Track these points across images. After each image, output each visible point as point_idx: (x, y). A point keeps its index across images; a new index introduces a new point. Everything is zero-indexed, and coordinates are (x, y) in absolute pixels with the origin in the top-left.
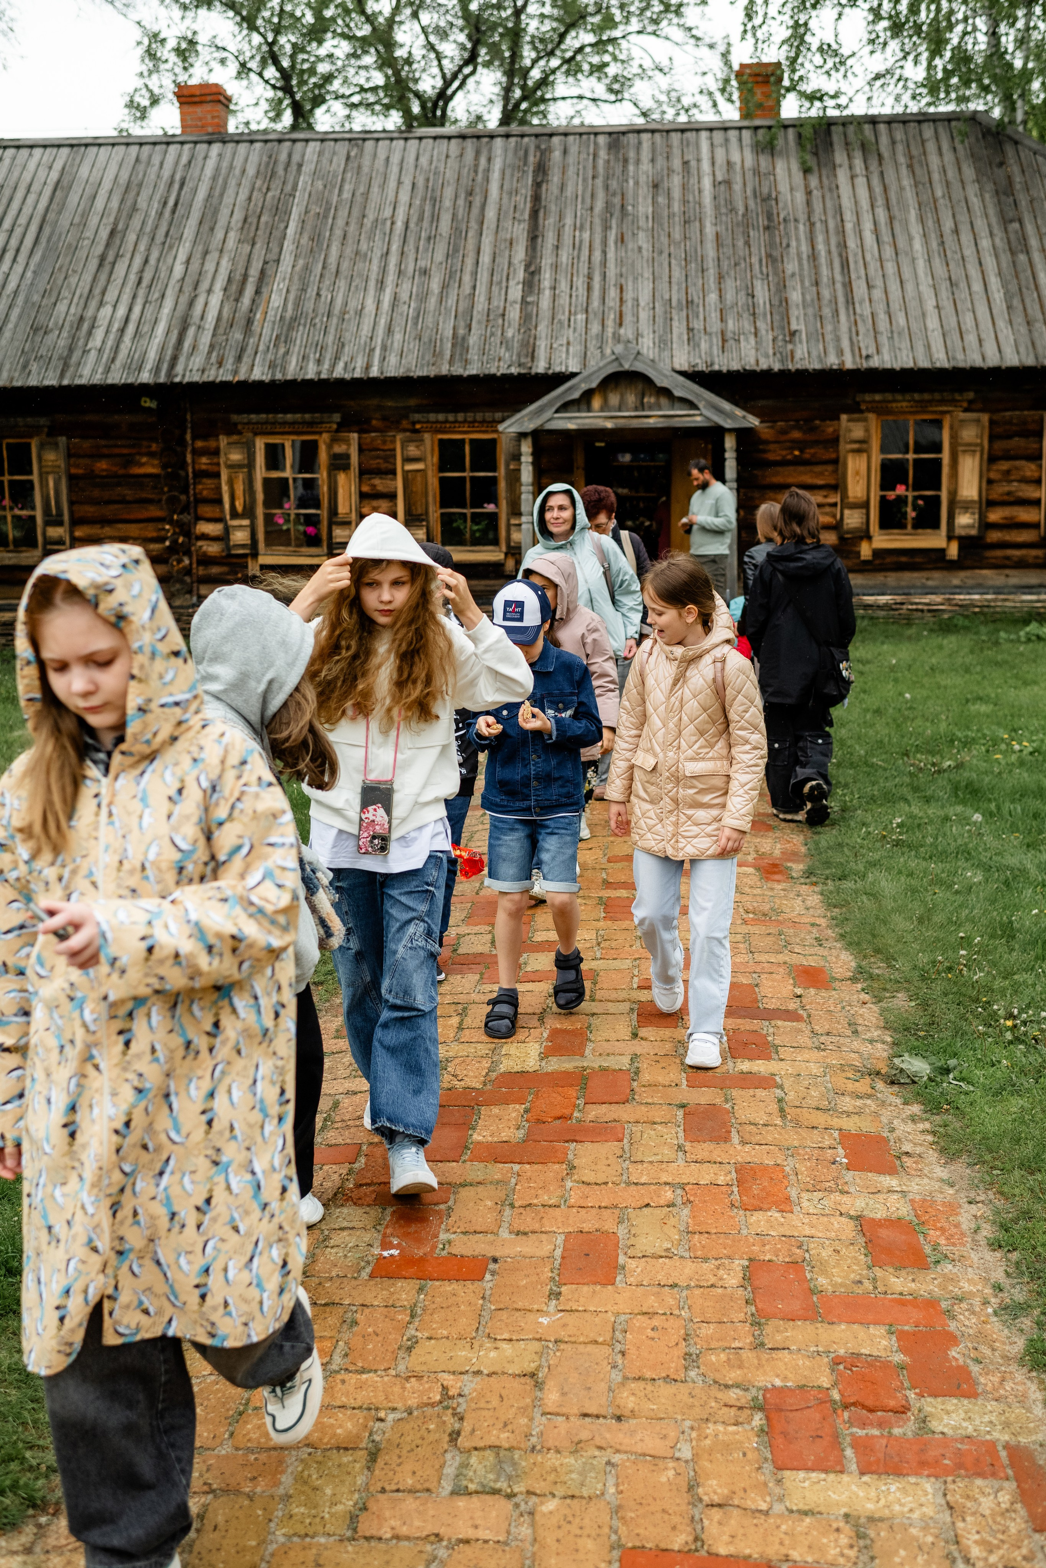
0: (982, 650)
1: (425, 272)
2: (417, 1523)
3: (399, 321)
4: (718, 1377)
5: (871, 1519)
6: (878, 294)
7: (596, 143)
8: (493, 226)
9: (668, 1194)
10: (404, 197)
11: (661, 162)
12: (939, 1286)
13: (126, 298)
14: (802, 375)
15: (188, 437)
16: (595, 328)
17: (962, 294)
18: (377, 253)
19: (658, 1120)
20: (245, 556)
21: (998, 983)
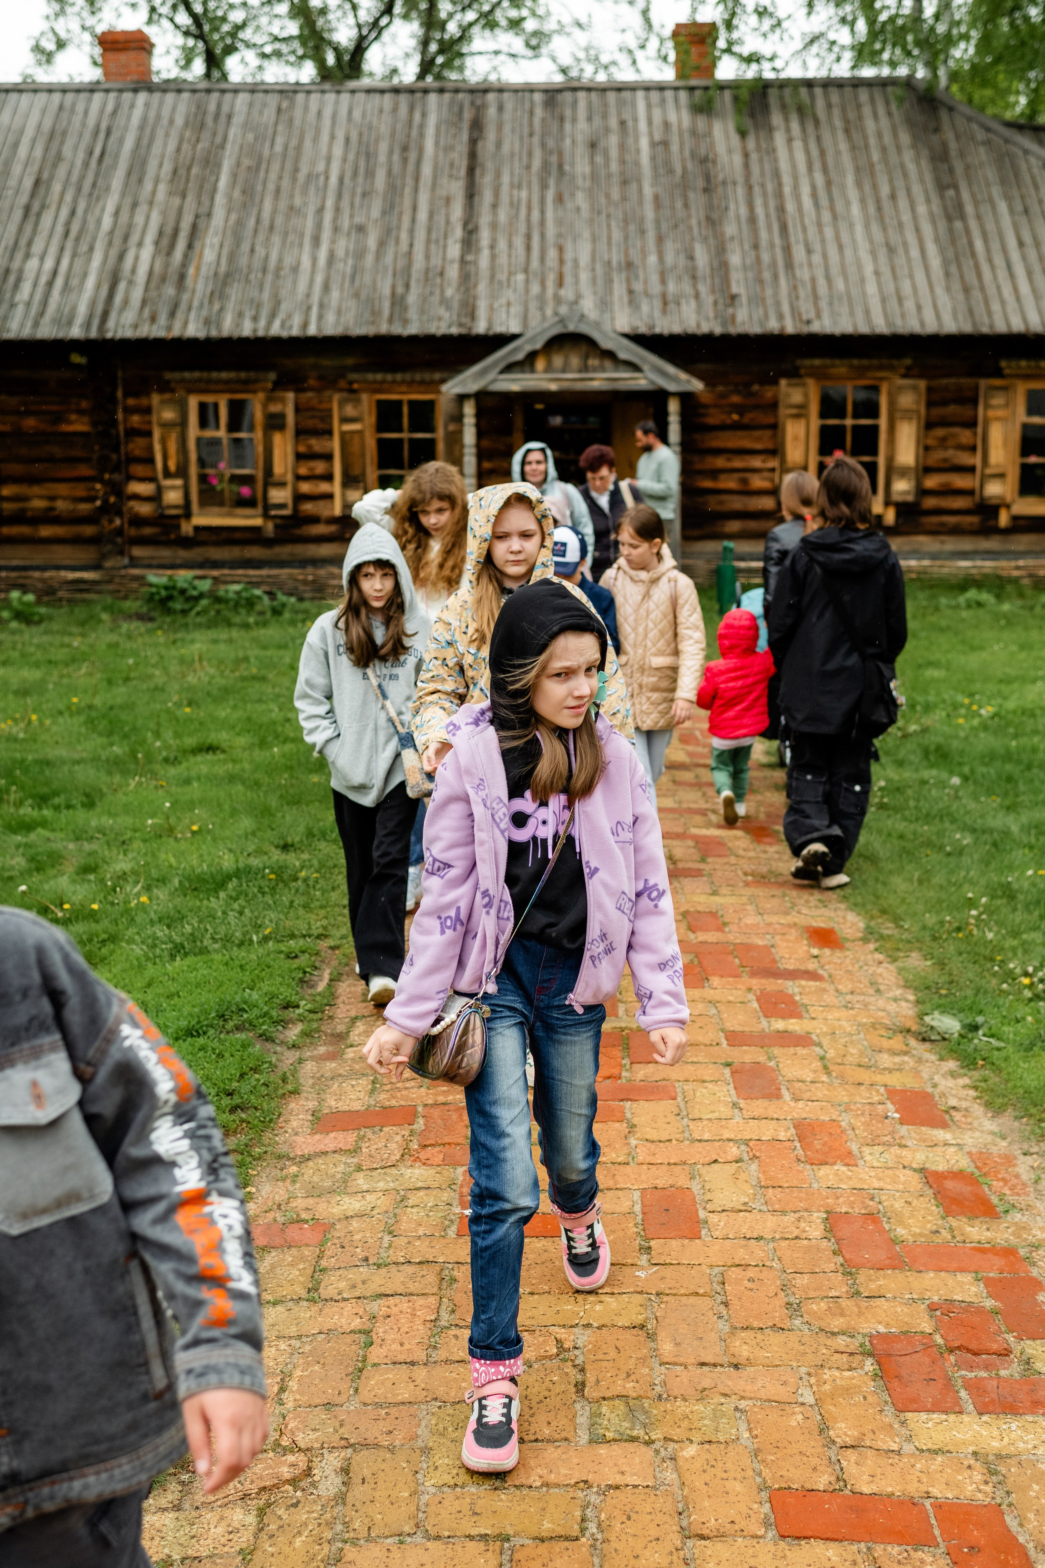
0: (924, 615)
1: (361, 229)
2: (564, 1471)
3: (336, 279)
4: (823, 1325)
5: (999, 1456)
6: (817, 258)
7: (532, 102)
8: (429, 182)
9: (734, 1151)
10: (338, 151)
11: (597, 121)
12: (1013, 1234)
13: (53, 250)
14: (744, 339)
15: (119, 394)
16: (535, 289)
17: (900, 260)
18: (311, 210)
19: (707, 1078)
20: (177, 517)
21: (1010, 942)
